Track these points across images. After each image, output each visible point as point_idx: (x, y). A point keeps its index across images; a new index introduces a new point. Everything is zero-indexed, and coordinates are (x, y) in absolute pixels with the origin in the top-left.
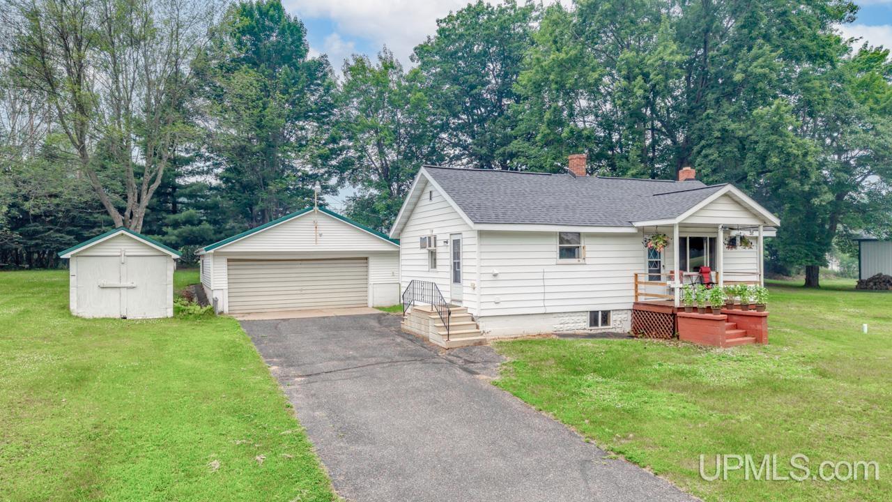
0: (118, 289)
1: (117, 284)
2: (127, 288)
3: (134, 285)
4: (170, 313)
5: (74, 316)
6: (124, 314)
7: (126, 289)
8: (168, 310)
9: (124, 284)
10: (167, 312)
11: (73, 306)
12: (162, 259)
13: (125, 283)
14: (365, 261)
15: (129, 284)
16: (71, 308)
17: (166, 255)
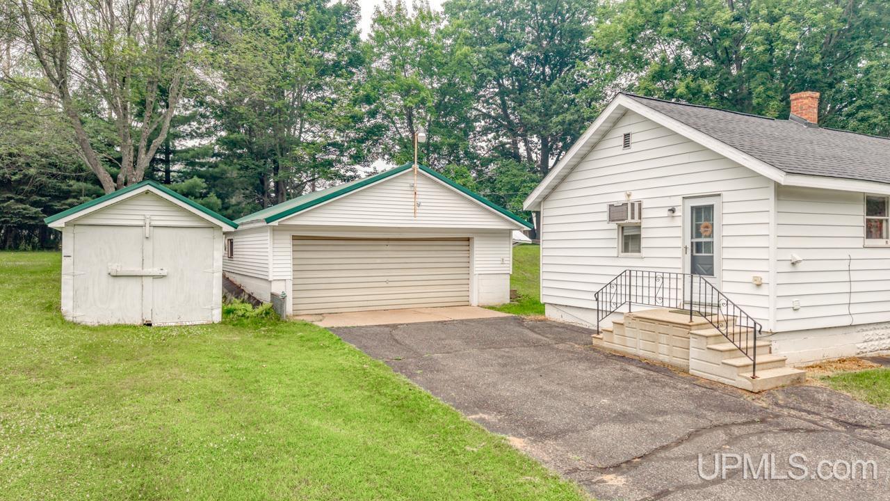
0: (139, 279)
1: (137, 270)
2: (154, 277)
3: (163, 273)
4: (217, 316)
5: (69, 323)
6: (148, 318)
7: (151, 278)
8: (214, 312)
9: (148, 270)
10: (212, 315)
11: (67, 306)
12: (207, 234)
13: (150, 270)
14: (466, 243)
15: (156, 271)
16: (64, 308)
17: (213, 227)
